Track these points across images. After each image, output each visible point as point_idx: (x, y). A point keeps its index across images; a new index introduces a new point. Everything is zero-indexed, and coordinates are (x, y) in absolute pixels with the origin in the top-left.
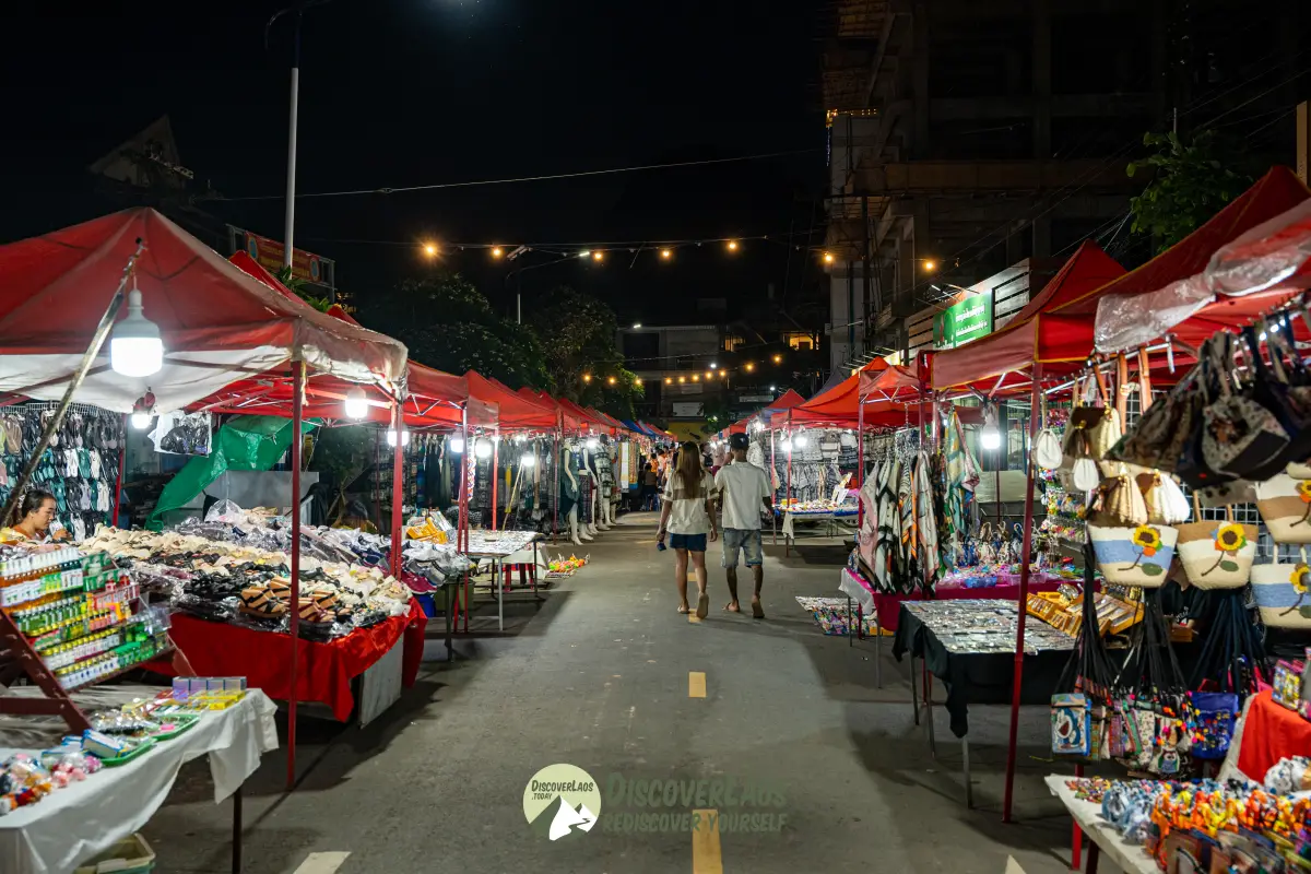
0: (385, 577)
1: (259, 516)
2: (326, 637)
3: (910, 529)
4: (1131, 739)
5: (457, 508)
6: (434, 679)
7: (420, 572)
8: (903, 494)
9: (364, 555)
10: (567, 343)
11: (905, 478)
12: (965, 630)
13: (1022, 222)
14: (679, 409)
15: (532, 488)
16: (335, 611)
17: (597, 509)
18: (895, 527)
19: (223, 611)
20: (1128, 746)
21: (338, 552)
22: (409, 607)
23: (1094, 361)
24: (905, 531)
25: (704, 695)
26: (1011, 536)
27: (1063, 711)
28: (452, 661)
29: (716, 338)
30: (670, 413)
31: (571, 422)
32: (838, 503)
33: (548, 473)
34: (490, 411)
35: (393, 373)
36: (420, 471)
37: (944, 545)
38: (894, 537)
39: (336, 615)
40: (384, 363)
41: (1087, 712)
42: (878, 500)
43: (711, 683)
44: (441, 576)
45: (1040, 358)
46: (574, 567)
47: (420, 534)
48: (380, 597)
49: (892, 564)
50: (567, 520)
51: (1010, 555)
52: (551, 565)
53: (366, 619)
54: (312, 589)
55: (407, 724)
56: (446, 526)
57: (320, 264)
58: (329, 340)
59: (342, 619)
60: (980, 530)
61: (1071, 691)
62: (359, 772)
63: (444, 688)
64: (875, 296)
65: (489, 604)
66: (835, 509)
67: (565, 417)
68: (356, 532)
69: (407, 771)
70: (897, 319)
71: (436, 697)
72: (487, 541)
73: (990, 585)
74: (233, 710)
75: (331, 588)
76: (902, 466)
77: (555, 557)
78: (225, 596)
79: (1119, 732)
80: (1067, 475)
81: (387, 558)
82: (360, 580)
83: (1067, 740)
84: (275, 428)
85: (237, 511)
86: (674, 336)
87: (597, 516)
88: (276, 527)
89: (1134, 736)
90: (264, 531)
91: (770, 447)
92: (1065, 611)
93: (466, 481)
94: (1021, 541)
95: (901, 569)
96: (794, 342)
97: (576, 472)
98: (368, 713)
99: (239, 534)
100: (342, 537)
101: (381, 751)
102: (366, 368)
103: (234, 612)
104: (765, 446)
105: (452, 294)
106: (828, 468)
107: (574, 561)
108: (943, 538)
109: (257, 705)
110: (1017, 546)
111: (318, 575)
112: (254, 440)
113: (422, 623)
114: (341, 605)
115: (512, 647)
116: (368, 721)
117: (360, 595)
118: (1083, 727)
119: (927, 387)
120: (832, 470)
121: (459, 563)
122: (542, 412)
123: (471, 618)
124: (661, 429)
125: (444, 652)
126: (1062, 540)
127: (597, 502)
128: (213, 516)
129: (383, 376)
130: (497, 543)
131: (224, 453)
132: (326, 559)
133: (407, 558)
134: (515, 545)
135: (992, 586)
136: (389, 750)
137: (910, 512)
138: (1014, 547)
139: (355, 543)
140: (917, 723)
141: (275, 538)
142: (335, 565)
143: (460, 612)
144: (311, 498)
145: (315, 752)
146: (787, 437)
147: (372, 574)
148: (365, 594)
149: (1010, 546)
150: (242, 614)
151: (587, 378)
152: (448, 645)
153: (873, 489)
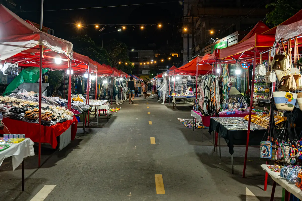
0: (66, 110)
1: (32, 94)
2: (50, 125)
3: (213, 98)
4: (283, 154)
5: (86, 95)
6: (79, 138)
7: (76, 109)
8: (211, 88)
9: (61, 104)
10: (114, 53)
11: (212, 83)
12: (231, 124)
13: (233, 24)
14: (143, 72)
15: (106, 90)
16: (52, 118)
17: (123, 96)
18: (209, 97)
19: (20, 117)
20: (282, 156)
21: (53, 103)
22: (73, 118)
23: (281, 40)
24: (212, 98)
25: (155, 143)
26: (237, 101)
27: (264, 146)
28: (84, 134)
29: (153, 54)
30: (141, 73)
31: (116, 73)
32: (187, 94)
33: (110, 86)
34: (95, 67)
35: (69, 51)
36: (76, 85)
37: (222, 102)
38: (209, 100)
39: (52, 119)
40: (66, 48)
41: (271, 146)
42: (204, 89)
43: (157, 140)
44: (82, 110)
45: (256, 46)
46: (117, 110)
47: (76, 100)
48: (65, 115)
49: (208, 107)
50: (115, 99)
51: (237, 106)
52: (111, 109)
53: (61, 120)
54: (45, 112)
55: (73, 150)
56: (83, 98)
57: (50, 30)
58: (50, 40)
59: (54, 120)
60: (229, 99)
61: (266, 140)
62: (59, 163)
63: (82, 141)
64: (195, 43)
65: (95, 119)
66: (186, 96)
67: (115, 72)
68: (58, 98)
69: (72, 163)
70: (200, 49)
71: (80, 143)
72: (94, 102)
73: (233, 114)
74: (21, 144)
75: (51, 112)
76: (211, 80)
77: (112, 108)
78: (21, 113)
79: (280, 152)
80: (267, 78)
81: (67, 105)
82: (59, 110)
83: (265, 155)
84: (37, 71)
85: (26, 92)
86: (142, 53)
87: (123, 98)
88: (36, 96)
89: (284, 153)
90: (33, 97)
91: (169, 80)
92: (259, 119)
93: (89, 86)
94: (240, 103)
95: (210, 109)
96: (173, 55)
97: (117, 86)
98: (61, 147)
99: (26, 98)
100: (54, 99)
101: (65, 157)
102: (61, 49)
103: (23, 117)
104: (168, 80)
105: (85, 40)
106: (184, 86)
107: (117, 109)
108: (222, 101)
109: (28, 143)
110: (239, 104)
111: (48, 108)
112: (31, 74)
113: (77, 123)
114: (54, 116)
115: (101, 130)
116: (61, 149)
117: (59, 114)
118: (270, 151)
119: (218, 59)
120: (185, 86)
121: (87, 107)
122: (109, 70)
123: (90, 123)
124: (139, 77)
125: (82, 131)
126: (258, 99)
127: (123, 94)
128: (19, 93)
129: (66, 51)
130: (97, 103)
131: (23, 77)
132: (49, 104)
133: (72, 105)
134: (102, 104)
135: (234, 114)
136: (67, 157)
137: (213, 93)
138: (238, 104)
139: (58, 101)
140: (214, 151)
141: (36, 99)
142: (52, 106)
143: (87, 121)
144: (47, 90)
145: (47, 157)
146: (174, 77)
147: (63, 109)
148: (61, 114)
149: (237, 104)
150: (26, 118)
151: (120, 63)
152: (84, 129)
153: (203, 86)
